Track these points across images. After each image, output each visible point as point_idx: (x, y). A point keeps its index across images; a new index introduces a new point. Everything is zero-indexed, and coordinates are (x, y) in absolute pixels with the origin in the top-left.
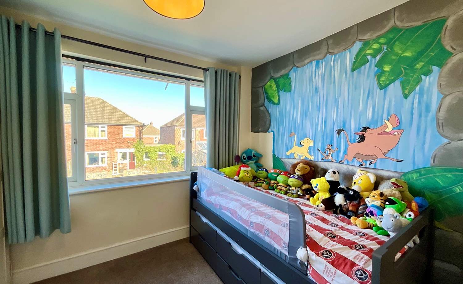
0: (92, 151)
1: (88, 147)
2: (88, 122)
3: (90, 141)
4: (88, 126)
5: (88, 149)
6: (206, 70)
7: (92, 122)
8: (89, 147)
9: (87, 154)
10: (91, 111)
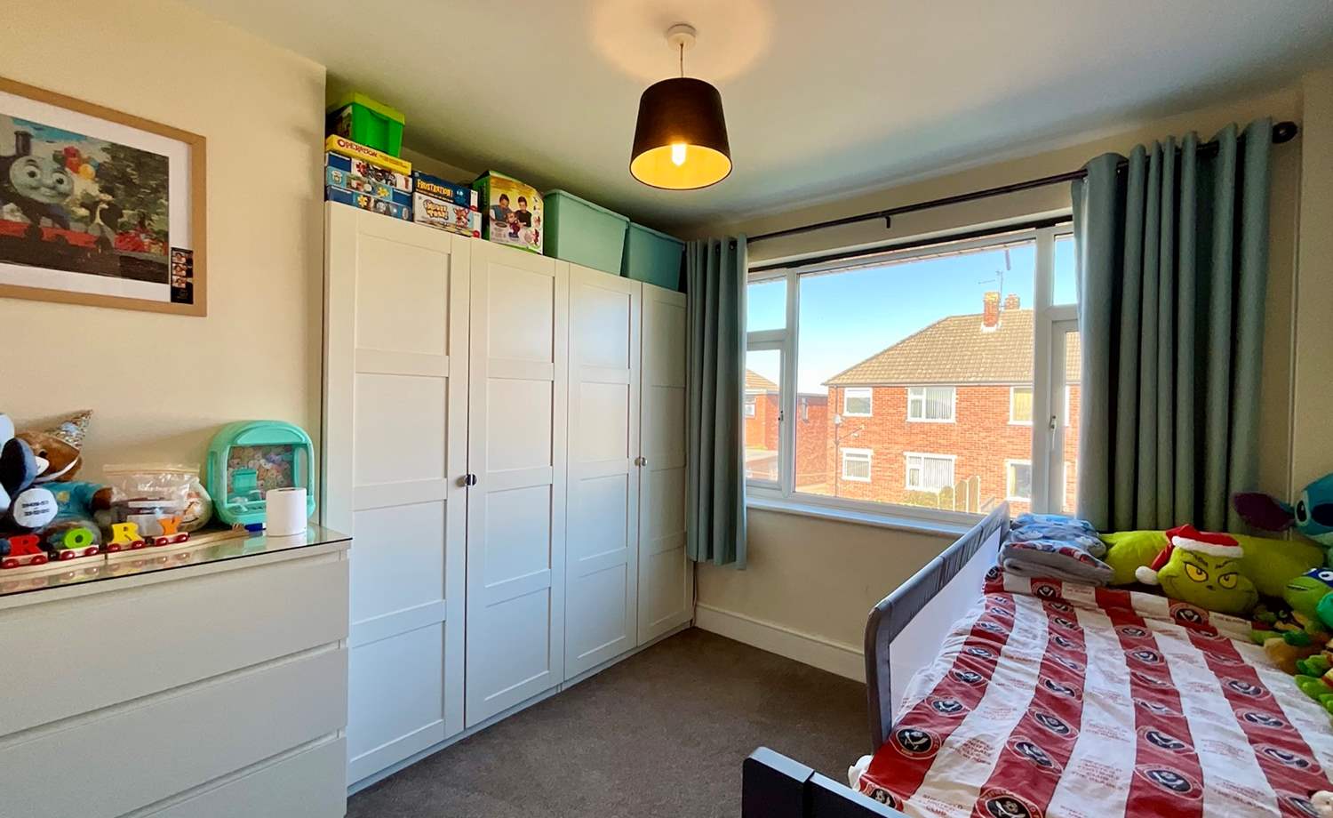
0: (1023, 458)
1: (1015, 447)
2: (1017, 379)
3: (1020, 431)
4: (1017, 391)
5: (1015, 452)
6: (1079, 176)
7: (1026, 379)
8: (1018, 447)
9: (1012, 465)
10: (1027, 349)
